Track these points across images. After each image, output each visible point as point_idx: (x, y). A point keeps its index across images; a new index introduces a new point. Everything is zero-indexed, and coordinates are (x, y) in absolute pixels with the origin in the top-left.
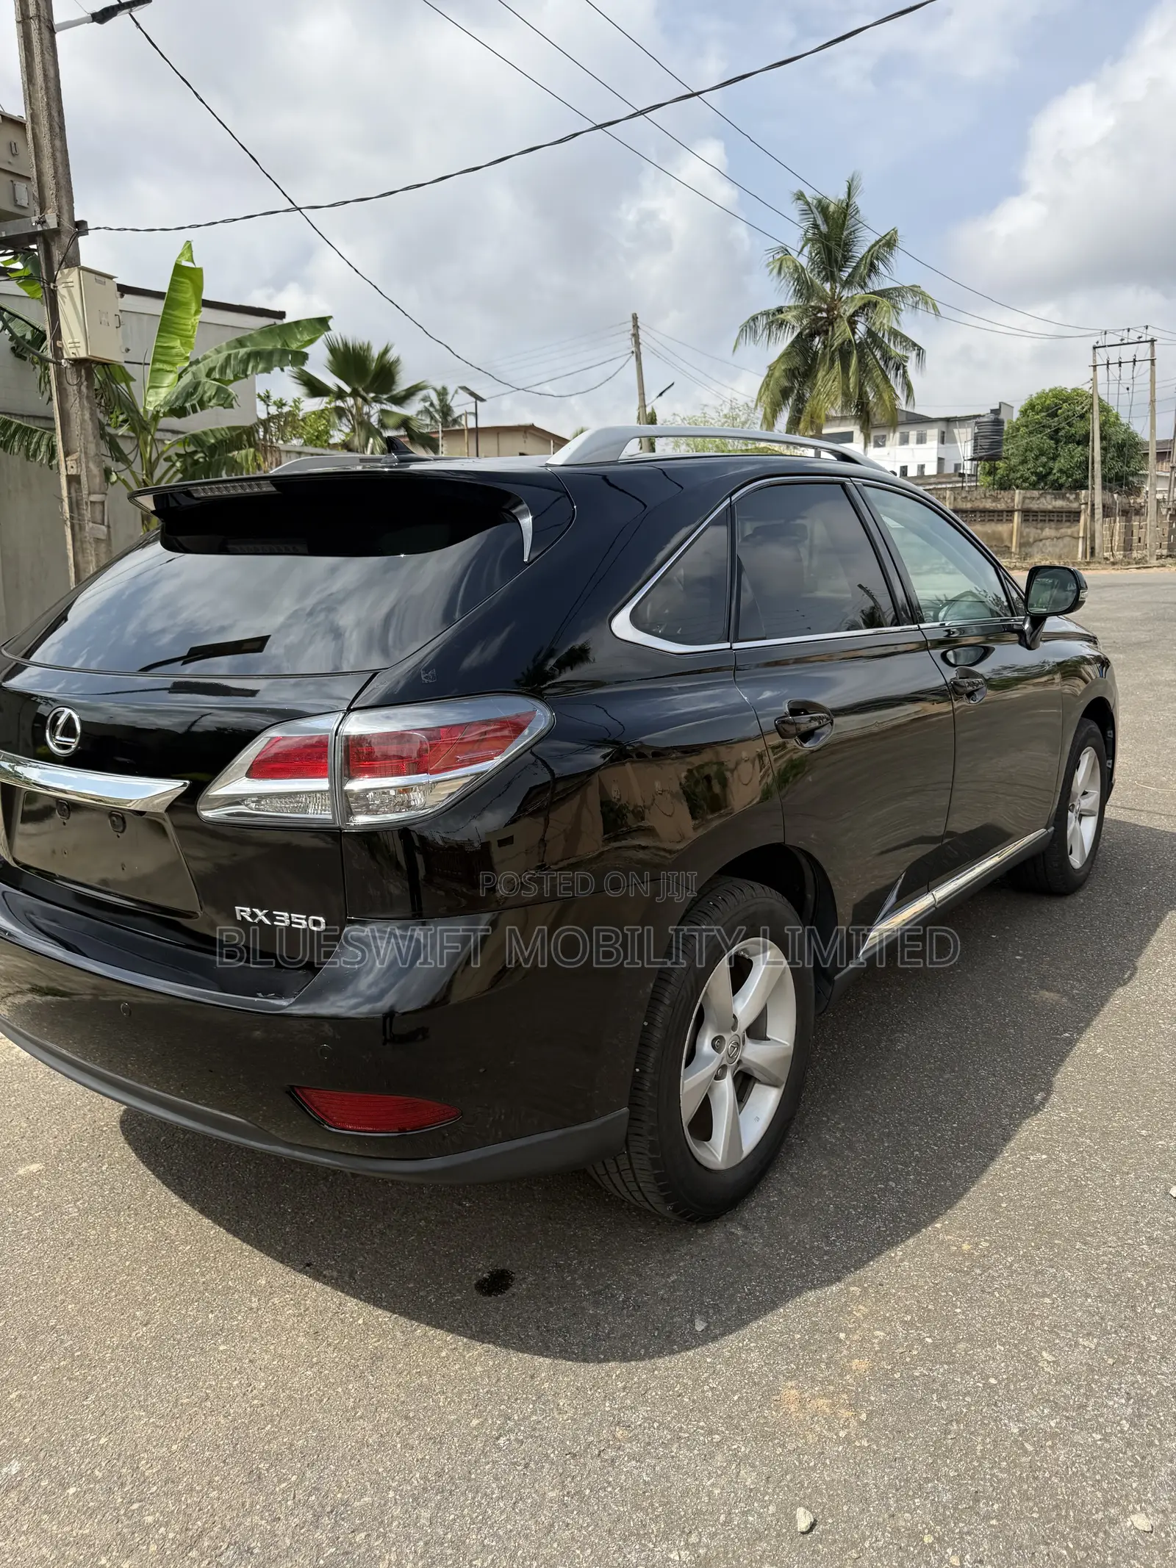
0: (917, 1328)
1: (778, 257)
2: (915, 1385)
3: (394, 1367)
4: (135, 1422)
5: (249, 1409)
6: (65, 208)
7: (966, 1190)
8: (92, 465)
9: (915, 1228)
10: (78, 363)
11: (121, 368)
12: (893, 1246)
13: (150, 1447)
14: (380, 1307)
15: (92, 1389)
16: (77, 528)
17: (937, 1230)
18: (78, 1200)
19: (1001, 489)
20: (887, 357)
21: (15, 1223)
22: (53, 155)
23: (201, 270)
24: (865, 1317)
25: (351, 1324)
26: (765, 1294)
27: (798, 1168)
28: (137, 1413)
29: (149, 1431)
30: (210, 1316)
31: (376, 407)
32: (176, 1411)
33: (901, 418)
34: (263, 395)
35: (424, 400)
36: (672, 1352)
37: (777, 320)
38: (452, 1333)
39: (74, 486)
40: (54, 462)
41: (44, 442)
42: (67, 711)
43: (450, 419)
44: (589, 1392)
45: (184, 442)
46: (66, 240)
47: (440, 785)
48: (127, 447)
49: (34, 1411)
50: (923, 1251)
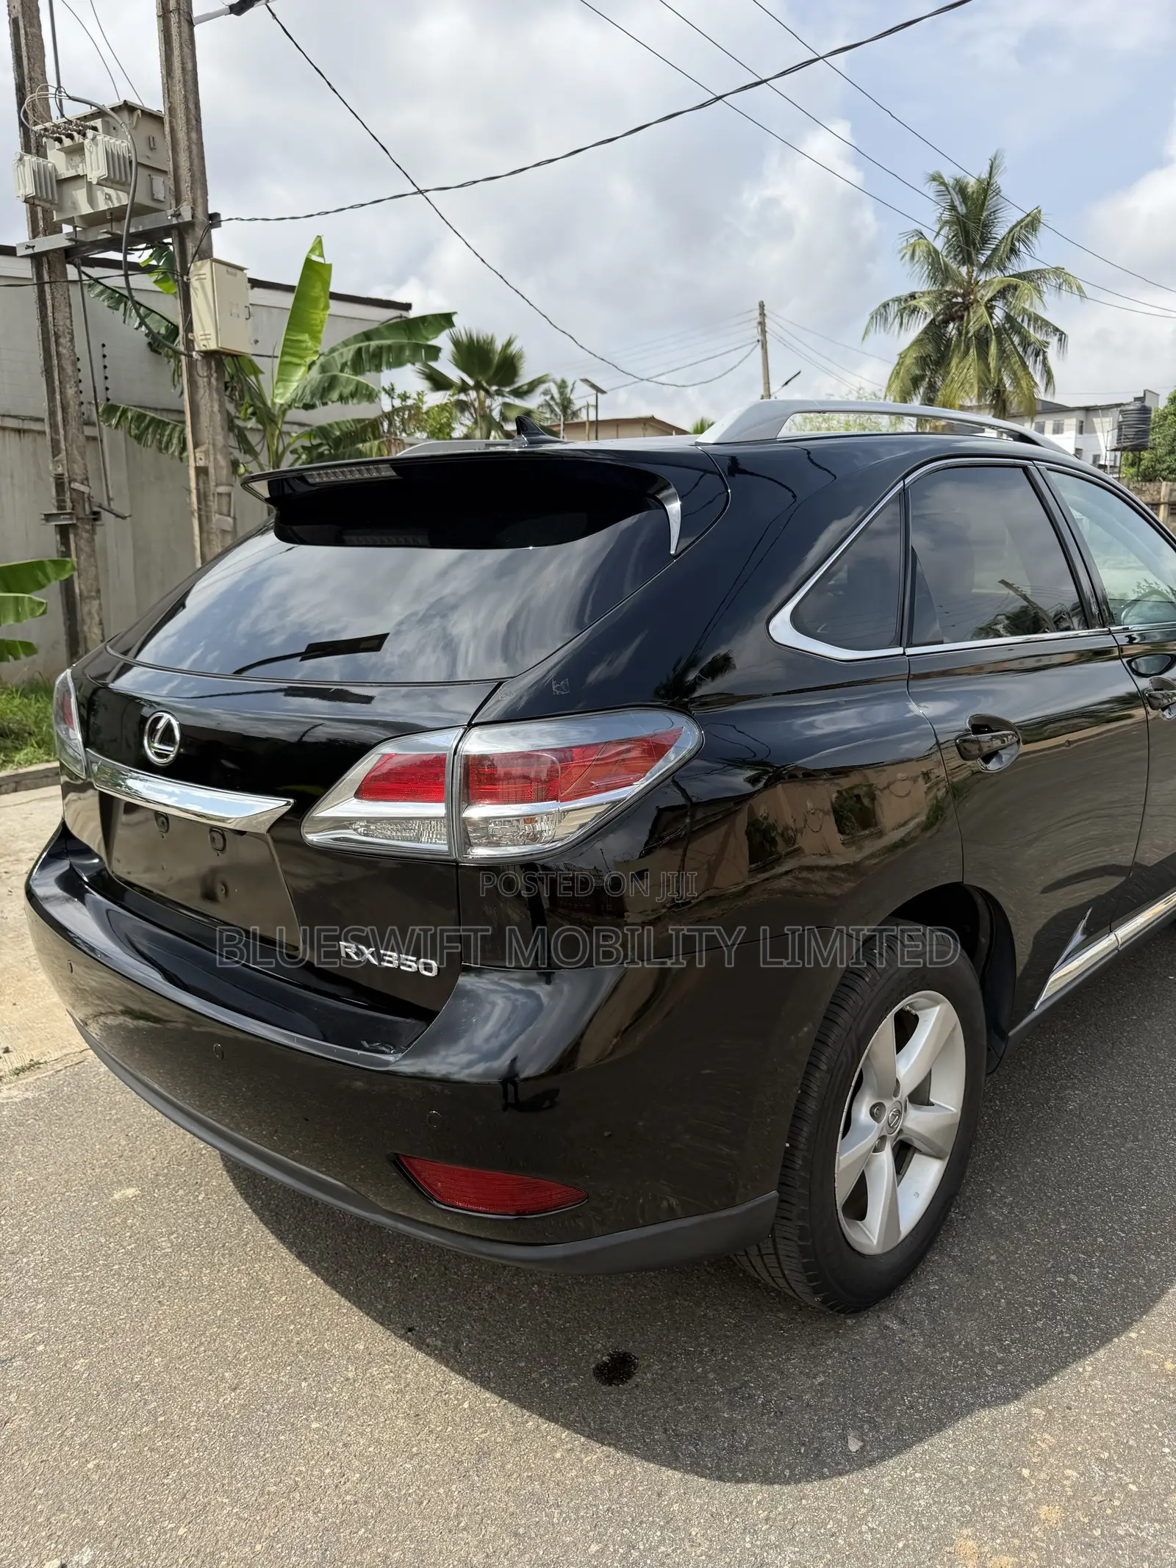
0: (1117, 1471)
1: (912, 241)
2: (1121, 1548)
3: (503, 1466)
4: (217, 1511)
5: (340, 1506)
6: (200, 200)
7: (1163, 1291)
8: (219, 457)
9: (1105, 1338)
10: (208, 355)
11: (251, 361)
12: (1080, 1358)
13: (231, 1544)
14: (487, 1388)
15: (173, 1465)
16: (204, 519)
17: (1131, 1341)
18: (172, 1234)
19: (1146, 481)
20: (1026, 343)
21: (107, 1256)
22: (189, 148)
23: (330, 265)
24: (1052, 1449)
25: (456, 1407)
26: (929, 1409)
27: (961, 1250)
28: (219, 1499)
29: (232, 1524)
30: (304, 1384)
31: (499, 400)
32: (261, 1500)
33: (1039, 407)
34: (387, 388)
35: (545, 393)
36: (822, 1477)
37: (910, 306)
38: (568, 1429)
39: (202, 477)
40: (185, 455)
41: (176, 435)
42: (167, 716)
43: (569, 412)
44: (726, 1521)
45: (310, 435)
46: (199, 232)
47: (571, 815)
48: (254, 439)
49: (111, 1487)
50: (1117, 1367)
